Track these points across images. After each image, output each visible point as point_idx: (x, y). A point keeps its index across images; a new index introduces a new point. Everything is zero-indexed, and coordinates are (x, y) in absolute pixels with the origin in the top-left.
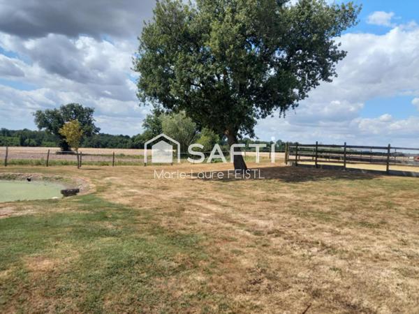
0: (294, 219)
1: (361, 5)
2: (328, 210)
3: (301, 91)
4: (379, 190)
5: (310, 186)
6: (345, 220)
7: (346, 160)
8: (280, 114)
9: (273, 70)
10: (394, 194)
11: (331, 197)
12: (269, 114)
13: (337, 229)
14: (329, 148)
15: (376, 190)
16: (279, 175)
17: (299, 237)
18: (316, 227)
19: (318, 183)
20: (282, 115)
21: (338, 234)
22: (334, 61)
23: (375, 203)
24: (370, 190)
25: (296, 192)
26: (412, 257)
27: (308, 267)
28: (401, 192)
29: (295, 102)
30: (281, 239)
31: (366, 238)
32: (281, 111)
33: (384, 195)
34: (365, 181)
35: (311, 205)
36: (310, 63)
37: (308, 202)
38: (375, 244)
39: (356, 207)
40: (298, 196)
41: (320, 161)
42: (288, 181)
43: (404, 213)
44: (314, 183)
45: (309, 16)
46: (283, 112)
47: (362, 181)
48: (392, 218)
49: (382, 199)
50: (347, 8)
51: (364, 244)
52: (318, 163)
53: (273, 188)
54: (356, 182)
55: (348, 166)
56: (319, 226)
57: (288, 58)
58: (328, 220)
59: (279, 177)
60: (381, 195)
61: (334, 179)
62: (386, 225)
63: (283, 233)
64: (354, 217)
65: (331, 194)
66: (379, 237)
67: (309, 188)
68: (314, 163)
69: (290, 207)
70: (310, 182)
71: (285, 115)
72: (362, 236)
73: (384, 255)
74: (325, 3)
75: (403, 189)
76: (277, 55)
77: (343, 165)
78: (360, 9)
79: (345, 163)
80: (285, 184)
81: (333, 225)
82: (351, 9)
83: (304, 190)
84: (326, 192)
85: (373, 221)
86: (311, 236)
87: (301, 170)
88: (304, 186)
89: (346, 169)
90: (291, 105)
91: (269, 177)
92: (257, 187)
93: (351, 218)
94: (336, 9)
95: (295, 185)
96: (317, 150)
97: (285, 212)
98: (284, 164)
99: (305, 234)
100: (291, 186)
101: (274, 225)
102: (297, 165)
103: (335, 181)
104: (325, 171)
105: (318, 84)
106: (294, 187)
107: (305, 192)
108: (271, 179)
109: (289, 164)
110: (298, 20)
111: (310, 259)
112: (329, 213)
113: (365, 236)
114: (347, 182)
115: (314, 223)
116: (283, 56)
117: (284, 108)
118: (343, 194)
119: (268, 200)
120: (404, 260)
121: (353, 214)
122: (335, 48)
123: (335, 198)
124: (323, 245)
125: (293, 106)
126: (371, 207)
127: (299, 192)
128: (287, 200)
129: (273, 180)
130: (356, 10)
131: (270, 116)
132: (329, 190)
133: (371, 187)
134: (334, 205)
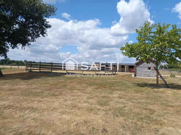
0: (22, 98)
1: (57, 8)
2: (40, 91)
3: (32, 38)
4: (63, 80)
5: (35, 81)
6: (46, 95)
7: (52, 69)
8: (22, 47)
9: (17, 25)
10: (67, 82)
11: (43, 85)
12: (16, 47)
13: (41, 99)
14: (48, 64)
15: (61, 80)
16: (21, 77)
17: (21, 107)
18: (32, 100)
19: (39, 79)
20: (23, 48)
21: (41, 101)
22: (46, 28)
23: (60, 86)
24: (59, 80)
25: (27, 84)
26: (67, 105)
27: (21, 121)
28: (70, 81)
29: (29, 42)
30: (11, 109)
31: (52, 101)
32: (22, 46)
33: (64, 82)
34: (58, 77)
35: (32, 90)
36: (36, 26)
37: (32, 89)
38: (55, 103)
39: (52, 88)
40: (27, 86)
41: (42, 70)
42: (24, 80)
43: (69, 88)
44: (37, 79)
45: (34, 5)
46: (23, 47)
47: (57, 77)
48: (64, 91)
49: (62, 84)
50: (52, 7)
51: (51, 104)
52: (41, 71)
53: (16, 83)
54: (55, 78)
55: (53, 71)
56: (34, 99)
57: (25, 22)
58: (38, 96)
59: (20, 78)
60: (63, 82)
61: (46, 77)
62: (61, 94)
63: (13, 106)
64: (50, 93)
65: (44, 84)
66: (58, 99)
67: (34, 82)
68: (39, 71)
69: (21, 92)
70: (35, 79)
71: (24, 48)
72: (51, 100)
73: (57, 107)
74: (42, 2)
75: (70, 79)
76: (19, 19)
77: (51, 71)
78: (57, 9)
79: (52, 70)
80: (22, 81)
81: (40, 98)
82: (53, 8)
83: (32, 83)
84: (42, 83)
85: (57, 93)
86: (28, 105)
87: (32, 74)
88: (32, 81)
89: (52, 73)
90: (27, 44)
91: (15, 78)
92: (6, 84)
93: (49, 93)
94: (47, 5)
95: (28, 81)
96: (41, 65)
97: (18, 95)
98: (25, 71)
99: (25, 104)
100: (25, 82)
101: (9, 103)
102: (31, 72)
103: (47, 78)
104: (44, 74)
105: (40, 36)
106: (27, 82)
107: (31, 84)
108: (16, 79)
109: (27, 71)
110: (29, 5)
111: (23, 117)
112: (40, 92)
113: (52, 100)
114: (51, 78)
115: (31, 98)
116: (23, 20)
117: (24, 45)
118: (48, 83)
119: (10, 90)
120: (63, 107)
121: (50, 92)
122: (47, 22)
123: (45, 85)
124: (32, 108)
125: (28, 44)
126: (58, 88)
127: (28, 84)
128: (21, 89)
129: (16, 80)
130: (55, 9)
131: (17, 48)
132: (43, 82)
133: (60, 79)
134: (43, 89)
